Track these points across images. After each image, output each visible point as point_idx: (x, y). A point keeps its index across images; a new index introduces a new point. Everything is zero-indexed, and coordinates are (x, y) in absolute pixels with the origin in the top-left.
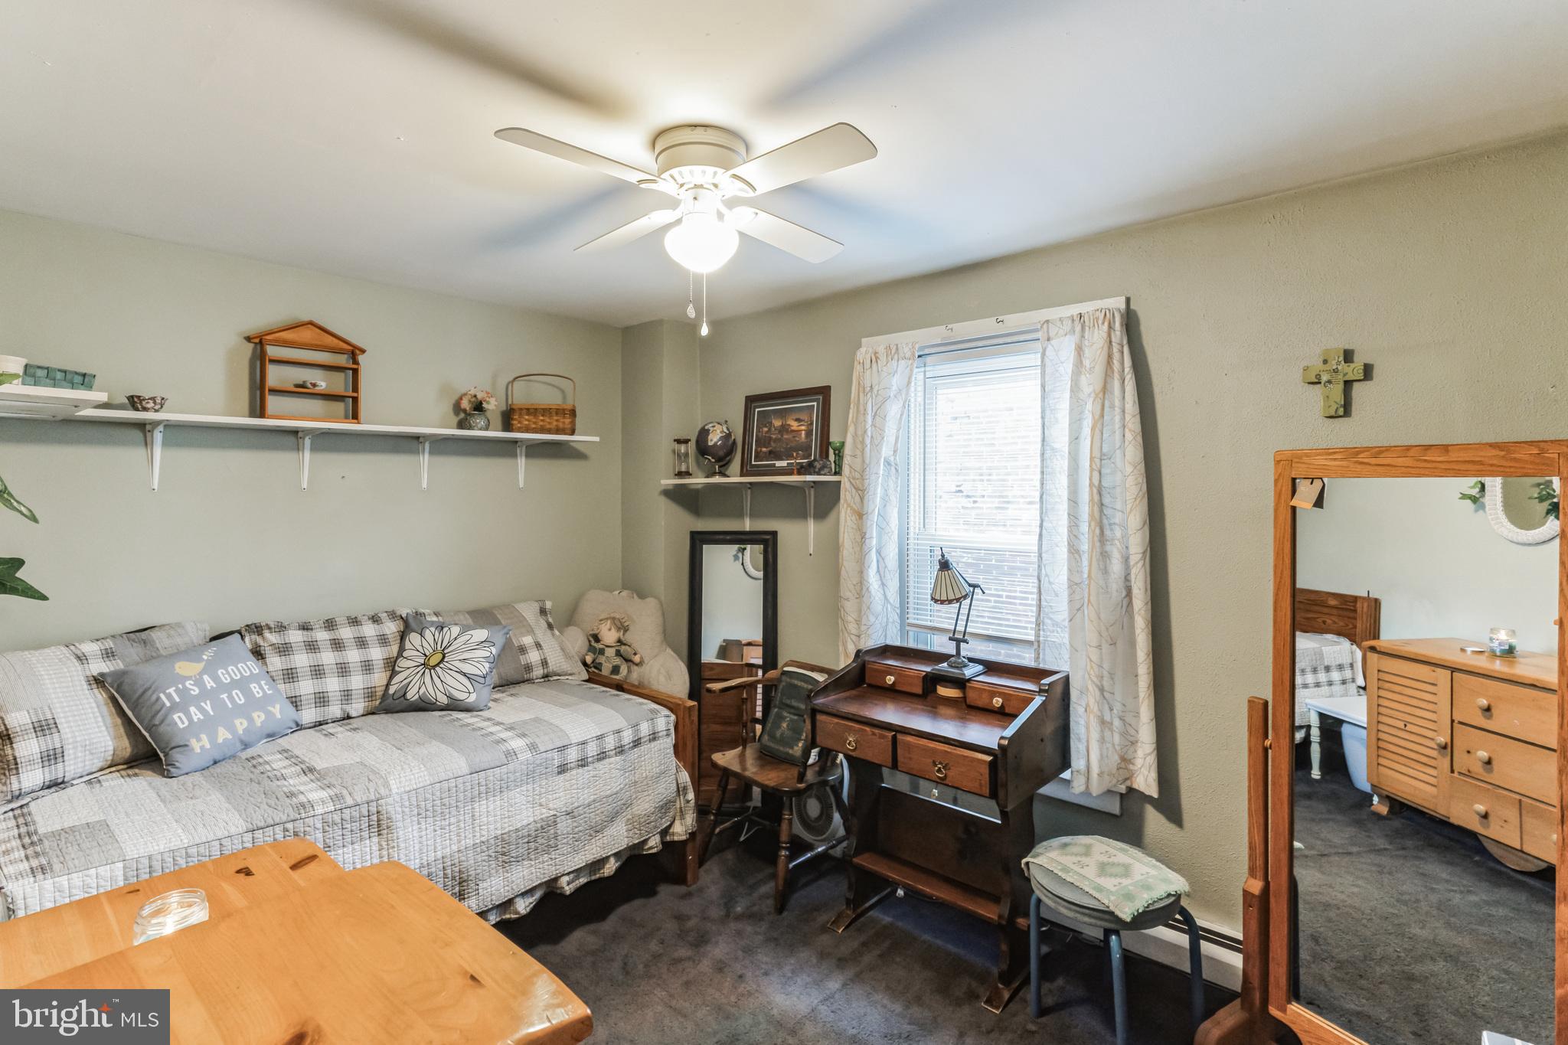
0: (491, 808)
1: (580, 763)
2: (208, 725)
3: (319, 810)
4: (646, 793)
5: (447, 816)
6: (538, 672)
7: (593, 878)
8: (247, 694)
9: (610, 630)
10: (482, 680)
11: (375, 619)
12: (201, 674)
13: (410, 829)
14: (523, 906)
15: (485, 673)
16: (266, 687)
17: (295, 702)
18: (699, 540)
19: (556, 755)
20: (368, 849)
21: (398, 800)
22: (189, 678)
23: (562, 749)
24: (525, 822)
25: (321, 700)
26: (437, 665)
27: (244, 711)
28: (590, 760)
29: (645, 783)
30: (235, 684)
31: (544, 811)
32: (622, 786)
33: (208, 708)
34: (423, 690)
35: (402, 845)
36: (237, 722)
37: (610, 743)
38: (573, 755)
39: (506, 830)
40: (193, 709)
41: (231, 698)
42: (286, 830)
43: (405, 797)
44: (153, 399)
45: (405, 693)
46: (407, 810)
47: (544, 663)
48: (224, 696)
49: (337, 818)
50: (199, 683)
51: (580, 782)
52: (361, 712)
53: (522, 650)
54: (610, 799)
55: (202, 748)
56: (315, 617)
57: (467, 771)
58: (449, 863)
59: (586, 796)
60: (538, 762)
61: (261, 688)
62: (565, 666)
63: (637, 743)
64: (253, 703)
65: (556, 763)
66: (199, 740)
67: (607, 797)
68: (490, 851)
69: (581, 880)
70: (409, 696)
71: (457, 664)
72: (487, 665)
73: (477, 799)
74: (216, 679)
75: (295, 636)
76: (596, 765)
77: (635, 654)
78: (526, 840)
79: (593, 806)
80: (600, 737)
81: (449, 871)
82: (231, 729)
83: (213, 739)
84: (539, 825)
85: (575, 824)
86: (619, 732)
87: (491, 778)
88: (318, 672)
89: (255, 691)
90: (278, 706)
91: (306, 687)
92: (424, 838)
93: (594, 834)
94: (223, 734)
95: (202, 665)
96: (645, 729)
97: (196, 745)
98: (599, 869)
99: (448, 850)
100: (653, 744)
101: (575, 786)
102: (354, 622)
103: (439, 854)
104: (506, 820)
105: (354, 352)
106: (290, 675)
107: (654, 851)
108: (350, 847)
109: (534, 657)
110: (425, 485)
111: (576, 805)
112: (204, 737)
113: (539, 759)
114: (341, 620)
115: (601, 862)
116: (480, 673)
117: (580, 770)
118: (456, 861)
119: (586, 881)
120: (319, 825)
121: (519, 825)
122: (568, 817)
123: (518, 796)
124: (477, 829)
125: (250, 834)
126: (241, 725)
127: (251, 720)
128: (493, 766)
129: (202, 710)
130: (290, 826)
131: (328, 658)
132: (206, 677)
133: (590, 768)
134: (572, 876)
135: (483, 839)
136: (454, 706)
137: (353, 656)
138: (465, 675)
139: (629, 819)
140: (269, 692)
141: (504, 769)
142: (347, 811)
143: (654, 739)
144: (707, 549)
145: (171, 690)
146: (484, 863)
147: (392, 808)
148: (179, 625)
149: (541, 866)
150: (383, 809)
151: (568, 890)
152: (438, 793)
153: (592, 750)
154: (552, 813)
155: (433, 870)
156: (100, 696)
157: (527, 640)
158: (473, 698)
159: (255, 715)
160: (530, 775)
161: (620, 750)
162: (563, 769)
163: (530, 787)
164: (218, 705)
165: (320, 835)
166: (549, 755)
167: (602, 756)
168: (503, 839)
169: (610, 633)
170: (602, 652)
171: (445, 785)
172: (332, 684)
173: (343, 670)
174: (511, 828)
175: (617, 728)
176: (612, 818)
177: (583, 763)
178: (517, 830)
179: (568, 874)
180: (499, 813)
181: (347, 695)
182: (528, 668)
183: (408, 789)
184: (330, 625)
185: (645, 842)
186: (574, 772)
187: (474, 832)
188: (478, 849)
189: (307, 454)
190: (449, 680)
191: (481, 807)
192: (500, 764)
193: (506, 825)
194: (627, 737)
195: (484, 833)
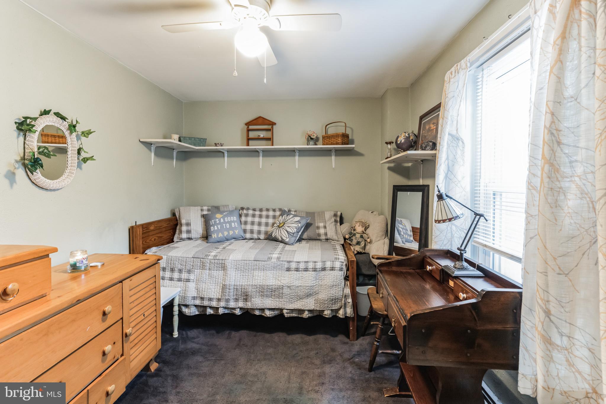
0: (260, 274)
1: (296, 269)
2: (218, 231)
3: (210, 258)
4: (325, 291)
5: (245, 272)
6: (323, 237)
7: (300, 316)
8: (230, 225)
9: (359, 226)
10: (292, 235)
11: (274, 210)
12: (221, 218)
13: (232, 272)
14: (269, 313)
15: (294, 232)
16: (236, 225)
17: (245, 231)
18: (397, 189)
19: (286, 264)
20: (220, 274)
21: (231, 262)
22: (218, 218)
23: (289, 262)
24: (271, 284)
25: (252, 232)
26: (281, 227)
27: (228, 230)
28: (300, 269)
29: (325, 287)
30: (228, 222)
31: (279, 282)
32: (314, 284)
33: (219, 227)
34: (276, 234)
35: (229, 276)
36: (225, 232)
37: (311, 266)
38: (293, 266)
39: (264, 284)
40: (215, 226)
41: (226, 226)
42: (201, 260)
43: (233, 262)
44: (218, 144)
45: (272, 235)
46: (233, 266)
47: (326, 234)
48: (224, 225)
49: (213, 261)
50: (220, 220)
51: (295, 277)
52: (263, 238)
53: (318, 228)
54: (307, 288)
55: (214, 237)
56: (258, 207)
57: (253, 259)
58: (243, 288)
59: (297, 283)
60: (278, 264)
61: (235, 225)
62: (335, 237)
63: (324, 269)
64: (231, 228)
65: (286, 266)
66: (214, 235)
67: (306, 286)
68: (257, 289)
69: (294, 314)
70: (273, 235)
71: (286, 227)
72: (295, 230)
73: (255, 270)
74: (224, 220)
75: (251, 212)
76: (303, 272)
77: (368, 238)
78: (271, 290)
79: (300, 288)
80: (307, 262)
81: (243, 290)
82: (223, 234)
83: (217, 236)
84: (276, 287)
85: (291, 292)
86: (315, 262)
87: (260, 264)
88: (253, 223)
89: (233, 225)
90: (237, 231)
91: (249, 227)
92: (236, 277)
93: (299, 299)
94: (220, 235)
95: (222, 216)
96: (328, 265)
97: (213, 236)
98: (302, 314)
99: (244, 283)
100: (331, 272)
101: (292, 278)
102: (268, 210)
103: (241, 284)
104: (264, 281)
105: (273, 124)
106: (246, 223)
107: (327, 316)
108: (216, 271)
109: (322, 231)
110: (297, 167)
111: (292, 285)
112: (215, 234)
113: (279, 263)
114: (264, 209)
115: (301, 311)
116: (292, 232)
117: (295, 272)
118: (245, 288)
119: (296, 316)
120: (208, 262)
121: (268, 284)
122: (288, 288)
123: (269, 274)
124: (254, 280)
125: (193, 259)
126: (226, 233)
127: (229, 233)
128: (262, 260)
129: (218, 228)
130: (202, 259)
131: (257, 220)
132: (222, 219)
133: (300, 273)
134: (288, 311)
135: (255, 284)
136: (282, 242)
137: (264, 220)
138: (287, 231)
139: (316, 299)
140: (236, 226)
141: (266, 263)
142: (216, 260)
143: (332, 270)
144: (399, 193)
145: (213, 221)
146: (254, 292)
147: (228, 265)
148: (228, 205)
149: (276, 302)
150: (226, 263)
151: (286, 315)
152: (243, 264)
153: (302, 266)
154: (282, 284)
155: (238, 288)
156: (203, 220)
157: (321, 225)
158: (287, 240)
159: (230, 232)
160: (275, 268)
161: (315, 270)
162: (288, 270)
163: (275, 272)
164: (222, 227)
165: (208, 265)
166: (284, 263)
167: (306, 270)
168: (262, 287)
169: (359, 227)
170: (355, 235)
171: (245, 262)
172: (256, 228)
173: (260, 224)
174: (265, 284)
175: (315, 260)
176: (308, 295)
177: (297, 270)
178: (267, 286)
179: (287, 309)
180: (262, 277)
181: (259, 232)
182: (319, 235)
183: (234, 259)
184: (261, 210)
185: (323, 311)
186: (293, 272)
187: (253, 280)
188: (253, 287)
189: (261, 158)
190: (283, 232)
191: (256, 273)
192: (264, 260)
193: (264, 282)
194: (319, 265)
195: (256, 282)
